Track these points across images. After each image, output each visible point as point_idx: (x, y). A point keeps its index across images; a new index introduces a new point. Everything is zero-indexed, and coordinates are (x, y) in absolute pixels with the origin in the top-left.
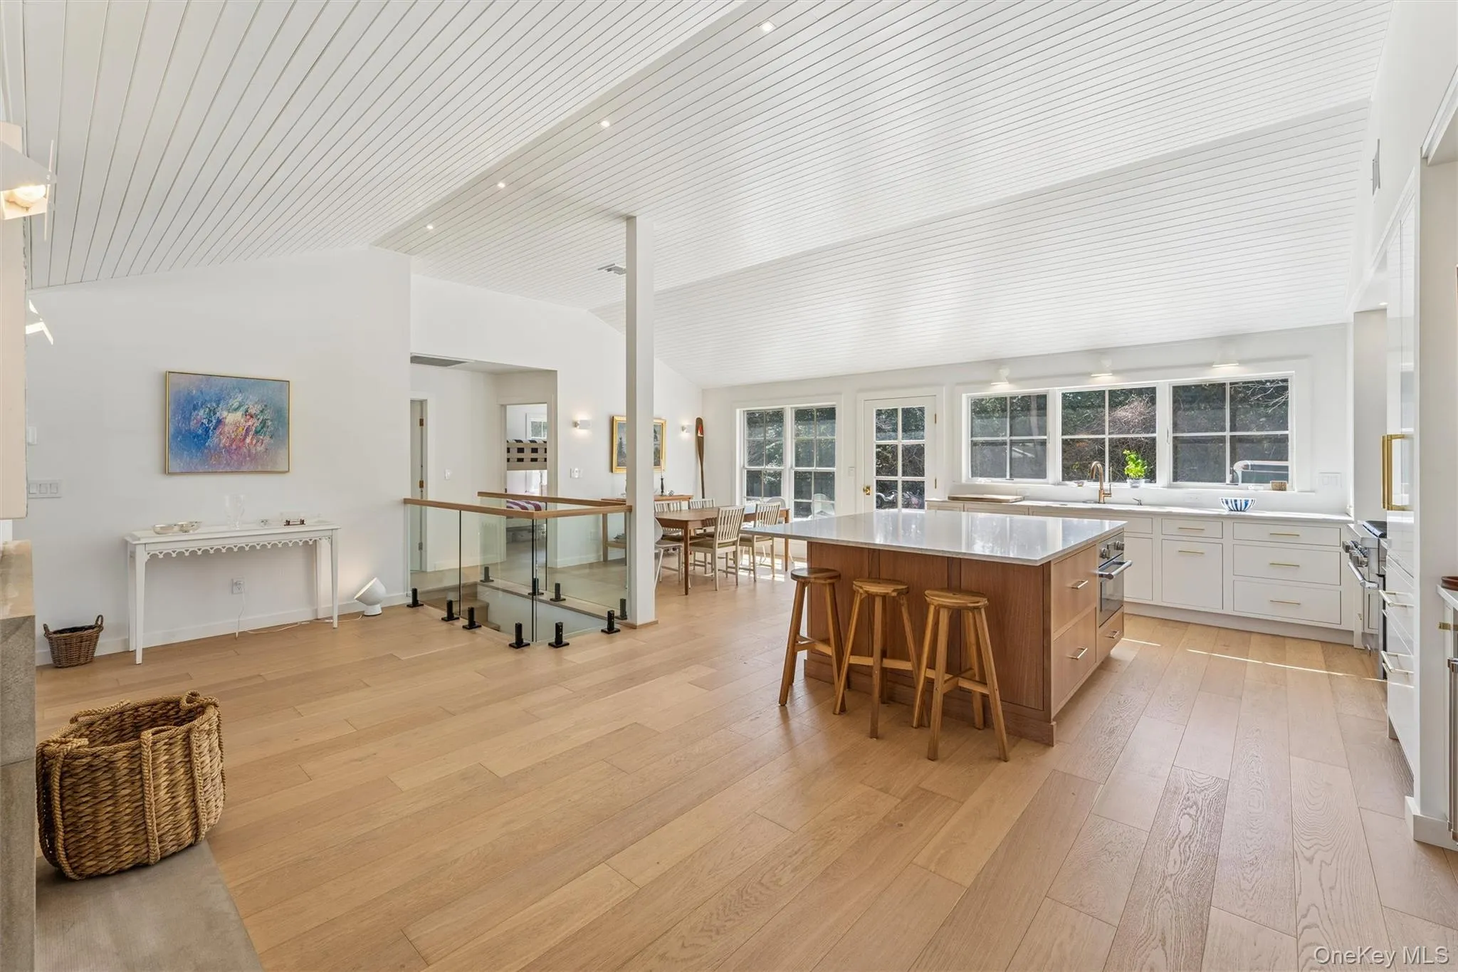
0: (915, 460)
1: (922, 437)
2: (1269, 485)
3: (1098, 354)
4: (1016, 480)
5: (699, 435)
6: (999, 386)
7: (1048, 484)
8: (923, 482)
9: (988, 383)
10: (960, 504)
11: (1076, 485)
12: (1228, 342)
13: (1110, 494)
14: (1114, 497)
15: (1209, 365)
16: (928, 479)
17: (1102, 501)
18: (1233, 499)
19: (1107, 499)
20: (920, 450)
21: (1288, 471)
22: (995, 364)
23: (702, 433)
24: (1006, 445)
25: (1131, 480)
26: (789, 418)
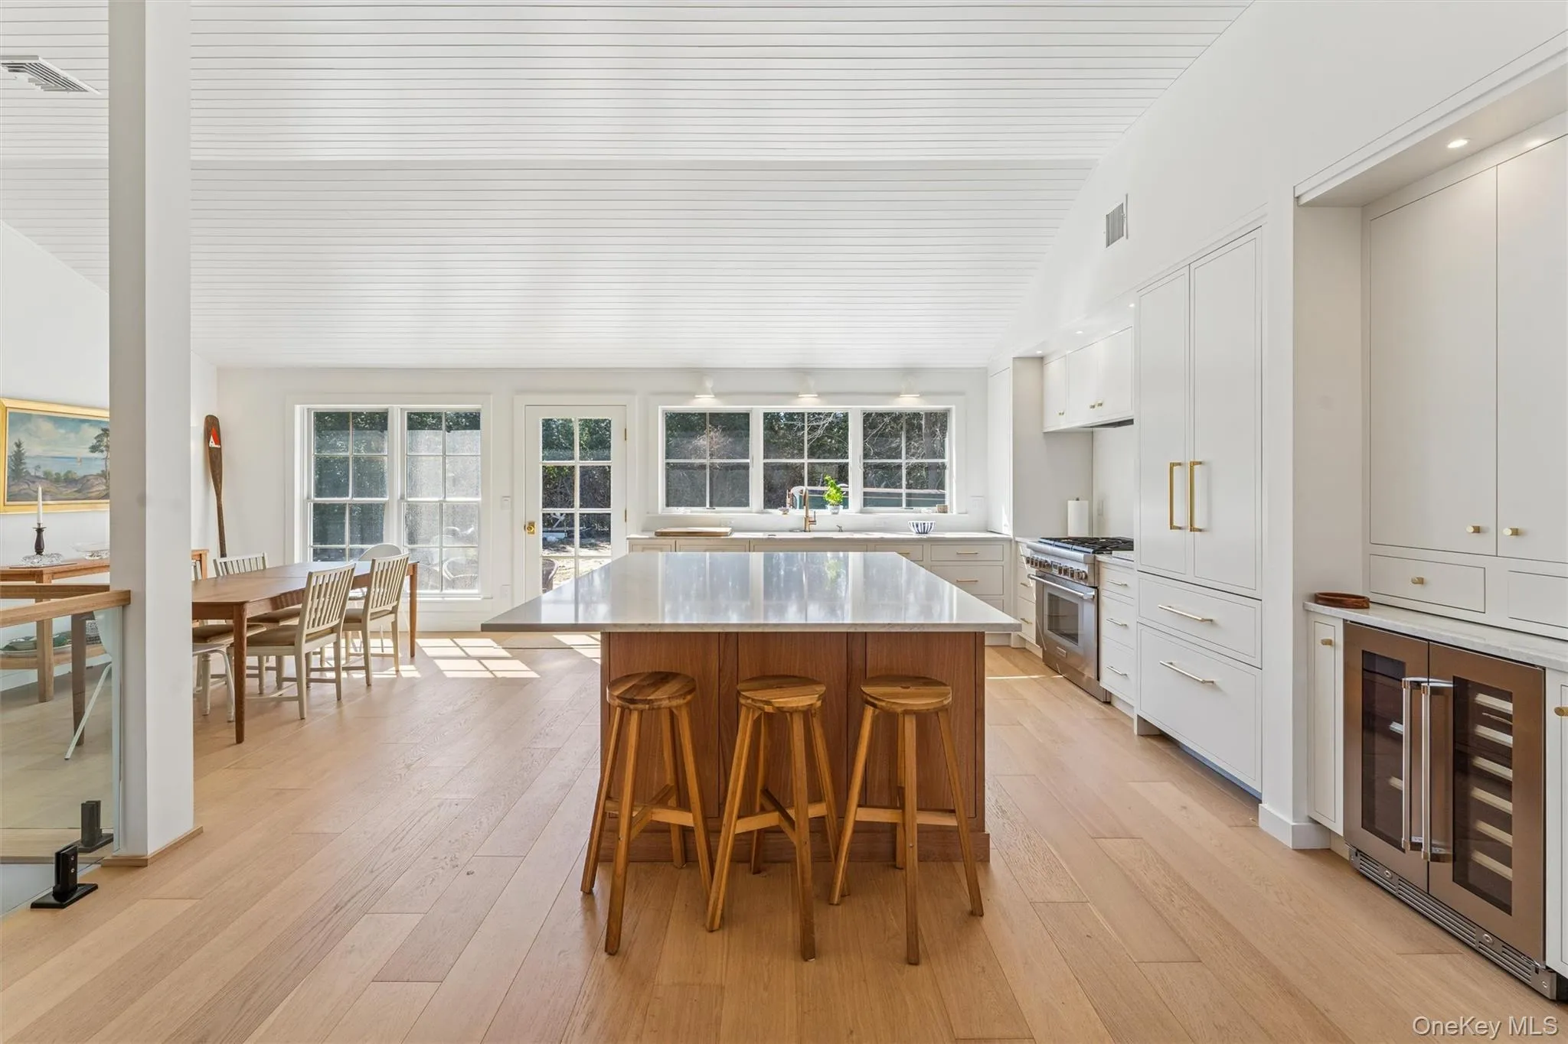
0: (598, 489)
1: (608, 458)
2: (936, 508)
3: (803, 374)
4: (718, 509)
5: (212, 444)
6: (700, 400)
7: (751, 512)
8: (609, 514)
9: (692, 395)
10: (670, 541)
11: (782, 512)
12: (910, 373)
13: (815, 521)
14: (819, 525)
15: (897, 394)
16: (615, 511)
17: (807, 529)
18: (915, 522)
19: (812, 527)
20: (605, 473)
21: (944, 498)
22: (698, 374)
23: (218, 441)
24: (705, 469)
25: (832, 507)
26: (397, 423)
